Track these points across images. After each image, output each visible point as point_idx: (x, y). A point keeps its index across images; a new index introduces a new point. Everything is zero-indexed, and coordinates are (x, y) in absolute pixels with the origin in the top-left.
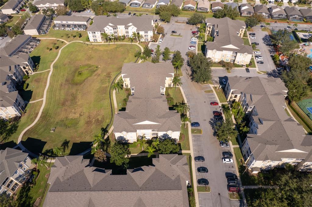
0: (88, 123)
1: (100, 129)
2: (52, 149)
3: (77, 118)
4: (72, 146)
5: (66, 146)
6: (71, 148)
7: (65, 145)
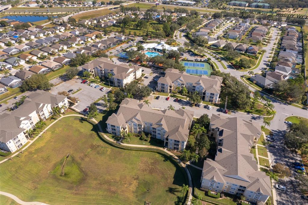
0: (151, 172)
1: (165, 162)
2: (175, 202)
3: (139, 183)
4: (175, 185)
5: (175, 190)
6: (178, 186)
7: (173, 191)
